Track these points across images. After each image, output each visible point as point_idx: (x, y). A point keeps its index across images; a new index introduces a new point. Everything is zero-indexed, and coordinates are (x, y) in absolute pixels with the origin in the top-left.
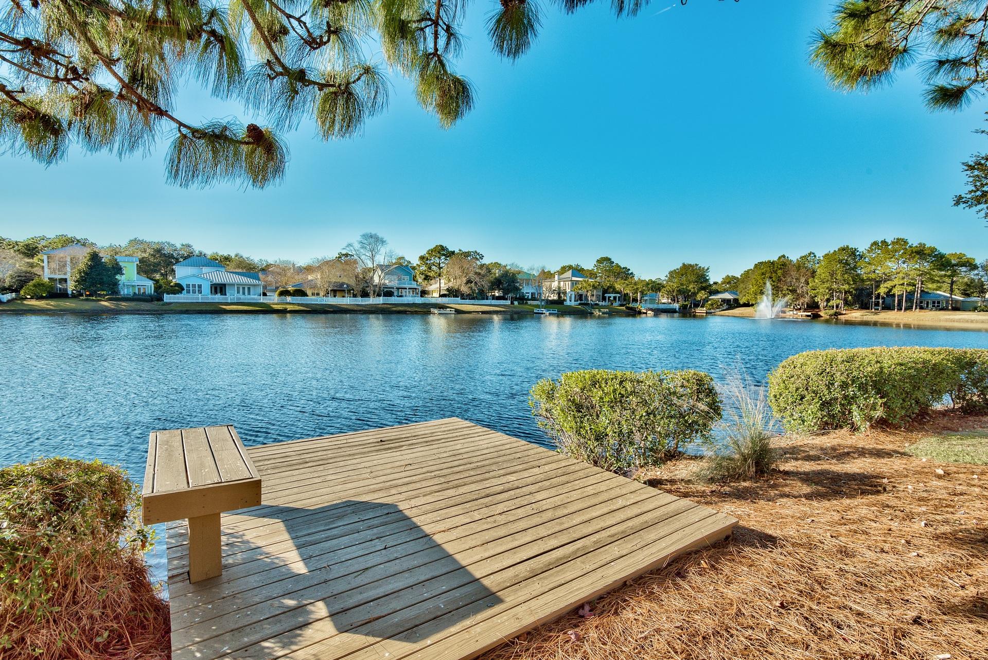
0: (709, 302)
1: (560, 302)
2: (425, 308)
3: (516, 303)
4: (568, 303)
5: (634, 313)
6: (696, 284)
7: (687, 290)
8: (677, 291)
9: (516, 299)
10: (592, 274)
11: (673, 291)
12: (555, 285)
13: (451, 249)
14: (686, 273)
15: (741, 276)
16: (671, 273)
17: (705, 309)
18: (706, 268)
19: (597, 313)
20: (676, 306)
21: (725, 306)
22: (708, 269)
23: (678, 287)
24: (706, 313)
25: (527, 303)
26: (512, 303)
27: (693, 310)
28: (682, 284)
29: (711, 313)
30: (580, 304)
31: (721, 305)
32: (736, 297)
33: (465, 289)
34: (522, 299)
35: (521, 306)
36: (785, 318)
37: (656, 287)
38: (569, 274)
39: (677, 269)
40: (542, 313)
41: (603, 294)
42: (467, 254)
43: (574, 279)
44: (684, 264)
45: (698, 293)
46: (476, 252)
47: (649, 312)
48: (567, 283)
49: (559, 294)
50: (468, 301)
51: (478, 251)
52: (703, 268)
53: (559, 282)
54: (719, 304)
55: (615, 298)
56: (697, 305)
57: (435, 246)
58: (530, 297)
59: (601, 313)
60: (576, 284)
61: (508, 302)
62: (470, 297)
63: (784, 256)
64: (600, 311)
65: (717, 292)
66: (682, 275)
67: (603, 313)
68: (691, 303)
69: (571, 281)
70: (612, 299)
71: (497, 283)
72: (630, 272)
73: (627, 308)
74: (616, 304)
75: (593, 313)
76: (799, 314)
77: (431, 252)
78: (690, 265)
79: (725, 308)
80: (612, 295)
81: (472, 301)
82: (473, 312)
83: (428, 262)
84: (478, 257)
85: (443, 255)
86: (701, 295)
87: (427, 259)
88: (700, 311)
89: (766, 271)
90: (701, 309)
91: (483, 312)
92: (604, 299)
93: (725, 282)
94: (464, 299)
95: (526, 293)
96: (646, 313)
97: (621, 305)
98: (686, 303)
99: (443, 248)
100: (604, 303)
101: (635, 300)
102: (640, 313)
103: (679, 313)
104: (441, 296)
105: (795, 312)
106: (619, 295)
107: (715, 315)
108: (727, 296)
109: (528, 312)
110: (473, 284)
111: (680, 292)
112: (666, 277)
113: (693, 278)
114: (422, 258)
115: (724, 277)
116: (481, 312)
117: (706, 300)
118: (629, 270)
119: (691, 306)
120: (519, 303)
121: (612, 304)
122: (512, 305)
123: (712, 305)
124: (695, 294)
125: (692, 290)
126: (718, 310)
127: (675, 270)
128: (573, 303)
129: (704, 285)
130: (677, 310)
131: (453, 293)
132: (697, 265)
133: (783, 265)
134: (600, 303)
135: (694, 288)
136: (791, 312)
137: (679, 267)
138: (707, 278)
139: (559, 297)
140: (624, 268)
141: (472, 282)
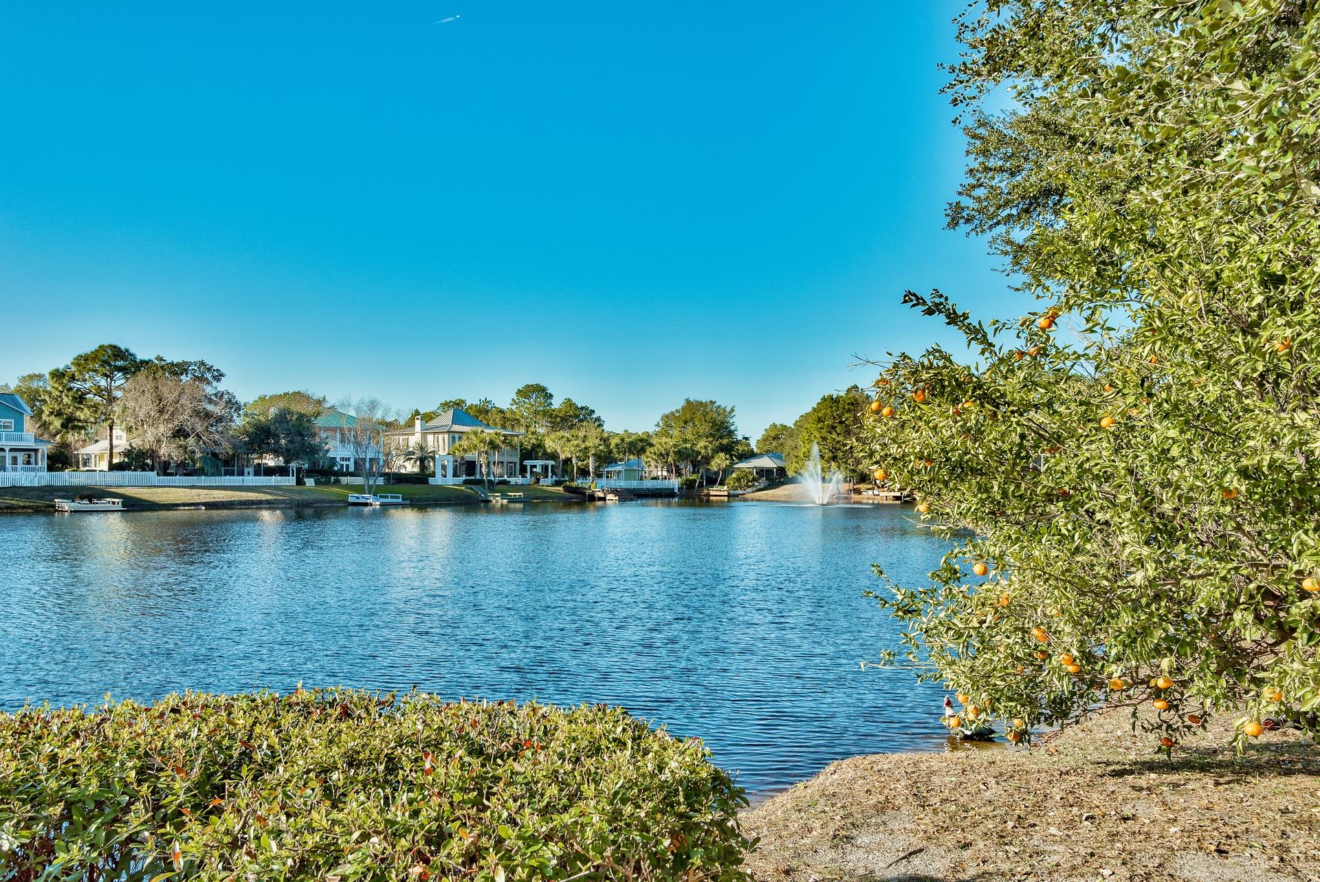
0: (734, 475)
1: (421, 478)
2: (42, 498)
3: (310, 482)
4: (438, 480)
5: (582, 500)
6: (710, 439)
7: (693, 451)
8: (675, 453)
9: (310, 473)
10: (507, 419)
11: (668, 454)
12: (414, 440)
13: (141, 356)
14: (692, 419)
15: (794, 425)
16: (667, 418)
17: (725, 488)
18: (728, 409)
19: (497, 500)
20: (675, 483)
21: (763, 482)
22: (732, 410)
23: (675, 446)
24: (728, 496)
25: (337, 482)
26: (300, 482)
27: (706, 491)
28: (685, 441)
29: (737, 496)
30: (465, 482)
31: (754, 480)
32: (781, 464)
33: (167, 450)
34: (326, 472)
35: (320, 488)
36: (860, 503)
37: (638, 446)
38: (446, 418)
39: (677, 411)
40: (366, 504)
41: (522, 460)
42: (178, 369)
43: (456, 428)
44: (688, 401)
45: (713, 457)
46: (203, 363)
47: (609, 497)
48: (441, 437)
49: (422, 460)
50: (178, 480)
51: (209, 362)
52: (724, 410)
53: (424, 435)
54: (751, 477)
55: (545, 468)
56: (712, 481)
57: (96, 347)
58: (352, 469)
59: (505, 501)
60: (460, 438)
61: (290, 481)
62: (186, 469)
63: (855, 387)
64: (504, 496)
65: (751, 455)
66: (686, 422)
67: (512, 501)
68: (702, 477)
69: (449, 432)
70: (538, 470)
71: (261, 437)
72: (595, 416)
73: (567, 489)
74: (546, 483)
75: (490, 501)
76: (882, 494)
77: (83, 361)
78: (701, 404)
79: (762, 486)
80: (539, 463)
81: (193, 480)
82: (184, 505)
83: (76, 385)
84: (208, 376)
85: (120, 369)
86: (719, 462)
87: (73, 378)
88: (718, 492)
89: (825, 415)
90: (720, 488)
91: (211, 506)
92: (523, 470)
93: (769, 435)
94: (166, 474)
95: (342, 459)
96: (604, 499)
97: (557, 483)
98: (694, 477)
99: (118, 353)
100: (519, 480)
101: (584, 473)
102: (592, 498)
103: (681, 497)
104: (112, 467)
105: (876, 492)
106: (552, 463)
107: (746, 500)
108: (766, 462)
109: (331, 501)
110: (191, 441)
111: (682, 455)
112: (658, 425)
113: (705, 428)
114: (58, 375)
115: (768, 427)
116: (204, 504)
117: (727, 471)
118: (593, 411)
119: (701, 483)
120: (317, 483)
121: (538, 480)
122: (298, 488)
123: (738, 480)
124: (707, 460)
125: (703, 451)
126: (749, 490)
127: (672, 413)
128: (450, 481)
129: (725, 441)
130: (676, 491)
131: (136, 460)
132: (712, 403)
133: (852, 404)
134: (513, 480)
135: (706, 447)
136: (870, 492)
137: (679, 407)
138: (732, 428)
139: (423, 467)
140: (582, 408)
141: (187, 436)
